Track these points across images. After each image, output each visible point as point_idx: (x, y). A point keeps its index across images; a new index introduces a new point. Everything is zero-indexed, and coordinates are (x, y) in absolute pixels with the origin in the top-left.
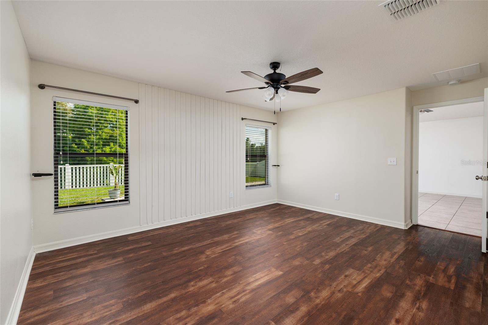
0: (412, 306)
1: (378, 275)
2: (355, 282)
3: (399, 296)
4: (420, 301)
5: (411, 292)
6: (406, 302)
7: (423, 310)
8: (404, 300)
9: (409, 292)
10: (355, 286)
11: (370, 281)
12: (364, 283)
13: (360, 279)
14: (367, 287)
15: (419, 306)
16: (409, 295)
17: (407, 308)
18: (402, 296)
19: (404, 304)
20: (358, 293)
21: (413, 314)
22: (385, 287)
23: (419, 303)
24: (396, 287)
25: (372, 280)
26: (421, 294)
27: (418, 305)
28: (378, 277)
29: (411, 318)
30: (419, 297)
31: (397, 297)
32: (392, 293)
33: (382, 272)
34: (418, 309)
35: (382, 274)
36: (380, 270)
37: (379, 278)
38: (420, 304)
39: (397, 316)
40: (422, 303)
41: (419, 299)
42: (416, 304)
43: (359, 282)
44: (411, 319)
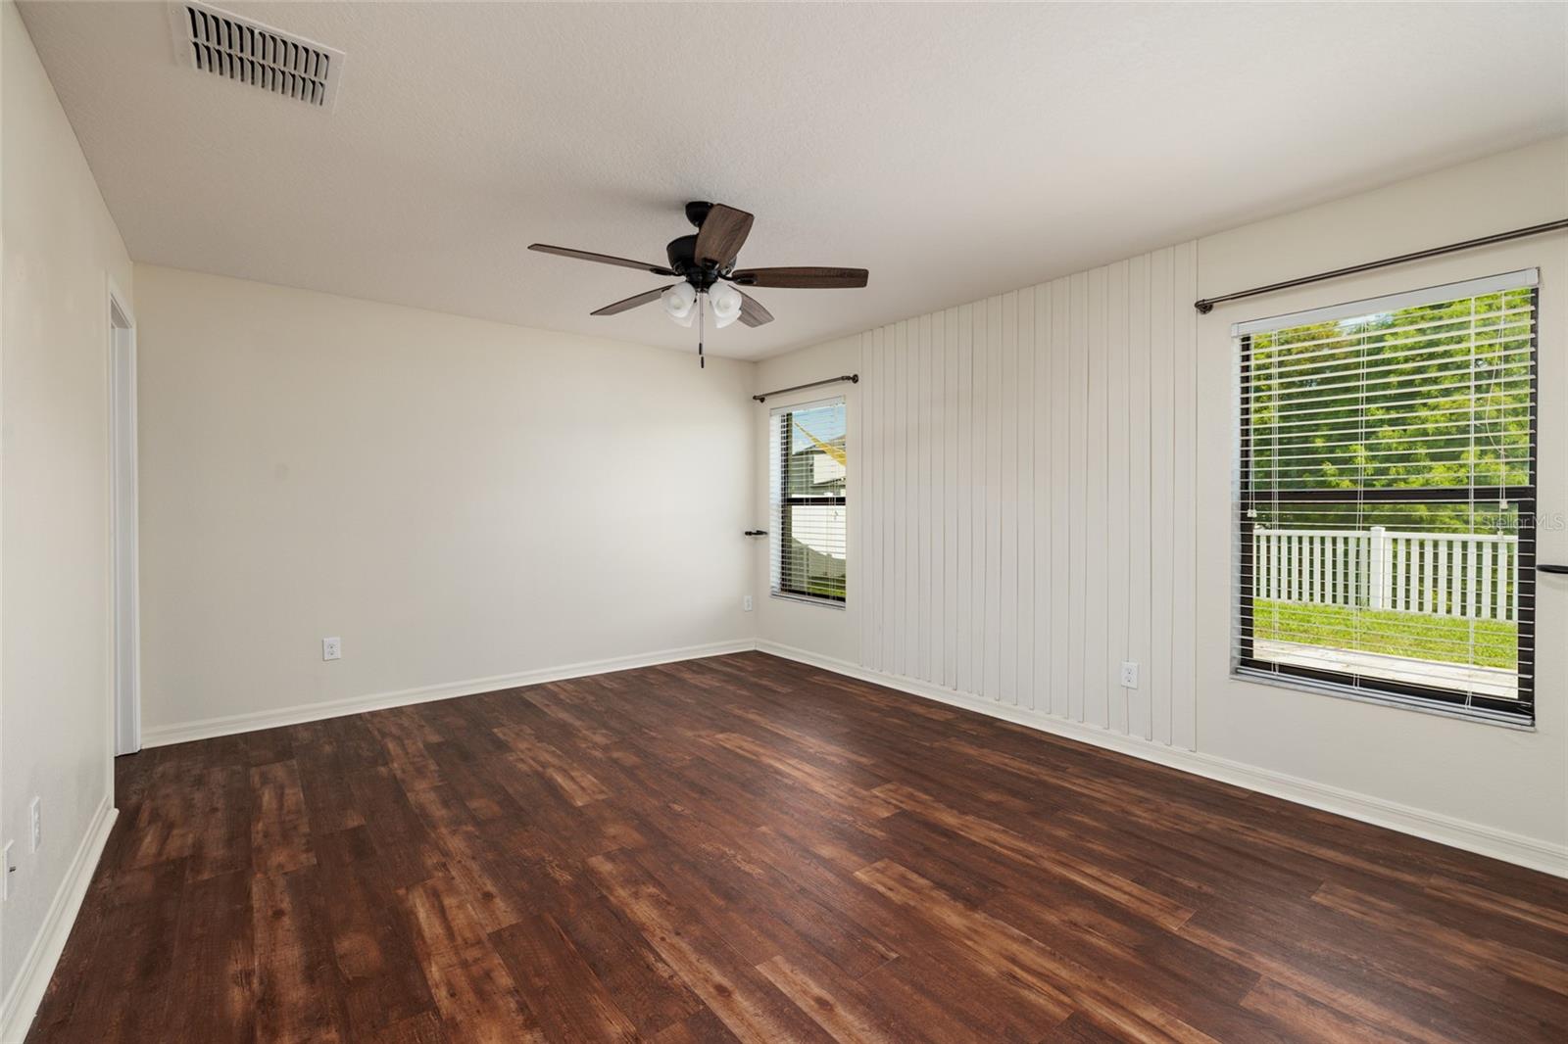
0: (269, 967)
1: (434, 972)
2: (449, 902)
3: (319, 964)
4: (256, 1000)
5: (295, 1005)
6: (290, 963)
7: (235, 982)
8: (299, 966)
9: (301, 1001)
10: (435, 896)
11: (427, 933)
12: (428, 917)
13: (453, 919)
14: (412, 917)
15: (249, 983)
16: (295, 994)
17: (279, 952)
18: (311, 974)
19: (290, 955)
20: (407, 889)
21: (256, 952)
22: (374, 954)
23: (254, 992)
24: (348, 982)
25: (425, 942)
26: (265, 1028)
27: (255, 981)
28: (425, 964)
29: (256, 941)
30: (263, 1012)
31: (320, 958)
32: (341, 957)
33: (441, 995)
34: (250, 974)
35: (428, 988)
36: (453, 995)
37: (418, 963)
38: (250, 990)
39: (286, 921)
40: (244, 997)
41: (261, 1001)
42: (261, 983)
43: (442, 912)
44: (253, 939)
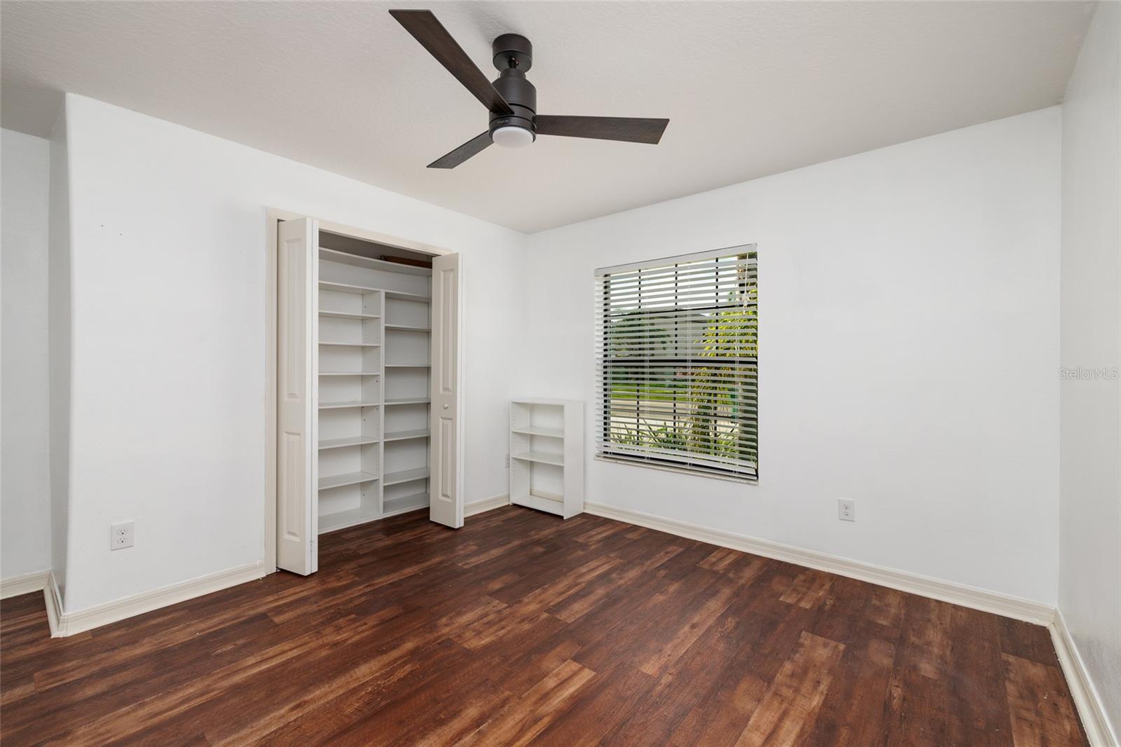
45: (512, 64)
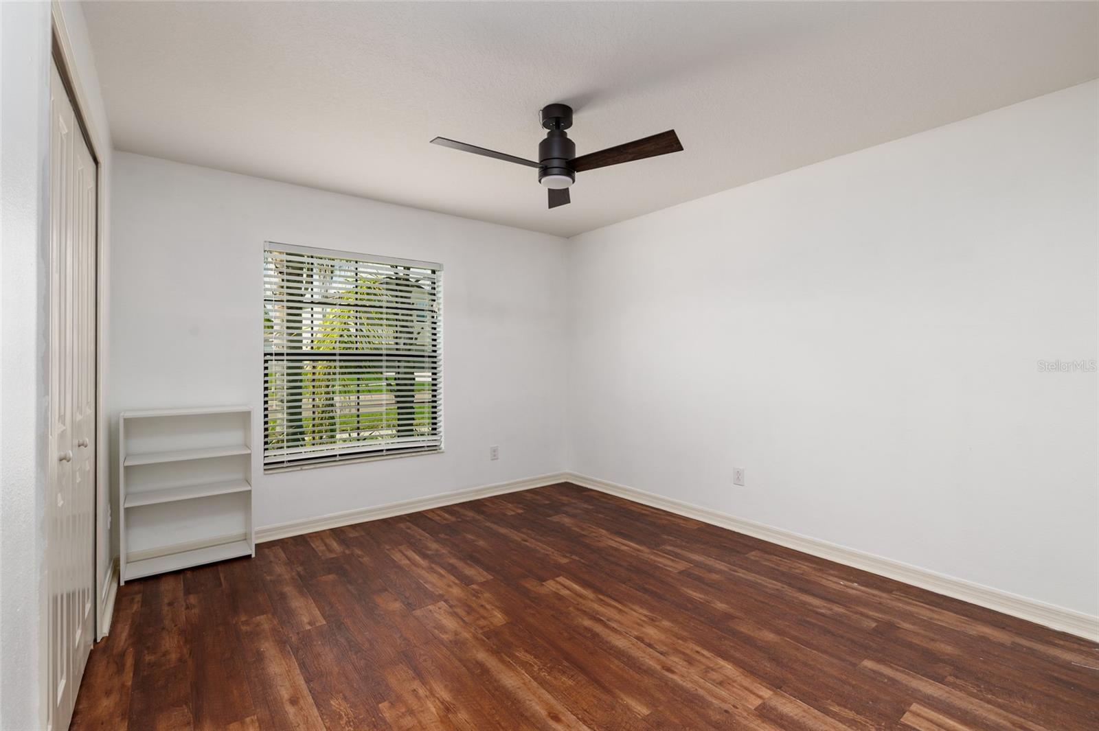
45: (558, 125)
